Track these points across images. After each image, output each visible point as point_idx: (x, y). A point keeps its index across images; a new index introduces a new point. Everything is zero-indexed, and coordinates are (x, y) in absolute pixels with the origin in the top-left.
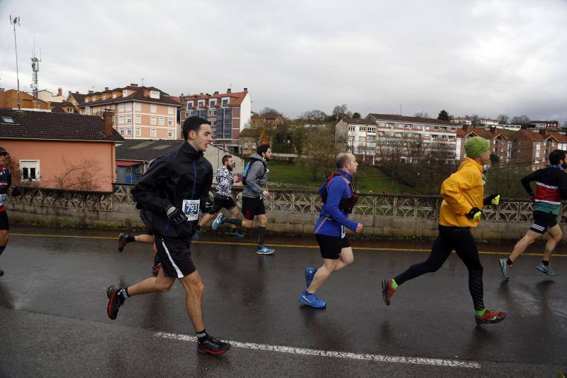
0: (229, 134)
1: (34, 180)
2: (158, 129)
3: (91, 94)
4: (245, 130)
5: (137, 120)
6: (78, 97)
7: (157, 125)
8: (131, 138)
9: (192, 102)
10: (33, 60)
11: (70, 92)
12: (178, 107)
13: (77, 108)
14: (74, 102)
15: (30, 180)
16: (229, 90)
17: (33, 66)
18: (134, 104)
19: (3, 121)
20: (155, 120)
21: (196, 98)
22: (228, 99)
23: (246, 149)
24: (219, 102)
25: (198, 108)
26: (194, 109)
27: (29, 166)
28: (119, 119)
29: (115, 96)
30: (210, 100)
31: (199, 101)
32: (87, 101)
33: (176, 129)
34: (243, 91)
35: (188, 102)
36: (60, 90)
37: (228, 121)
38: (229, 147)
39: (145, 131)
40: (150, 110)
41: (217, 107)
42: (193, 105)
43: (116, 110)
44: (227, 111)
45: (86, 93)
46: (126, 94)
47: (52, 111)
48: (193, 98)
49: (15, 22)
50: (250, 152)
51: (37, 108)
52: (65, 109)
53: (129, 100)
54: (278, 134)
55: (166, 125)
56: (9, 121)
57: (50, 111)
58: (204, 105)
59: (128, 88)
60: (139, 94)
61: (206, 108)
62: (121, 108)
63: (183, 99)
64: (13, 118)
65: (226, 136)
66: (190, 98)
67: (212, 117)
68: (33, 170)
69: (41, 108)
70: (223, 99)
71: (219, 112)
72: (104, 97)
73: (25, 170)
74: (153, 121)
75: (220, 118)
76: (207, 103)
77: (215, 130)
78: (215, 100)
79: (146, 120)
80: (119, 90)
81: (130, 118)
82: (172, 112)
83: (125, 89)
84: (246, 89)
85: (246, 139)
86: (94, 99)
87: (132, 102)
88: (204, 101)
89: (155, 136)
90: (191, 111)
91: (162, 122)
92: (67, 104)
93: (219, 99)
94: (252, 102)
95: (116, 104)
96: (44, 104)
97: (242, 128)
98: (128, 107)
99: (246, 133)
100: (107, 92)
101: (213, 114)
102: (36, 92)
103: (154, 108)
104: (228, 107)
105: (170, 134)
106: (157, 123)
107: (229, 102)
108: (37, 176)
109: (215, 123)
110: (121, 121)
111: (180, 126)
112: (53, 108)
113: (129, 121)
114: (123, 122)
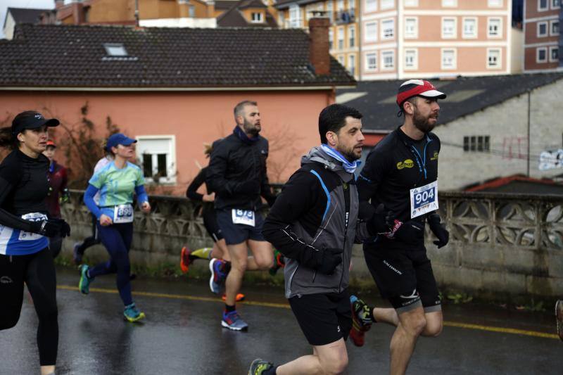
1: (163, 180)
2: (459, 49)
5: (408, 30)
7: (460, 38)
8: (392, 77)
13: (272, 10)
15: (156, 180)
19: (106, 53)
20: (454, 25)
27: (154, 150)
28: (366, 29)
33: (508, 44)
39: (431, 58)
40: (440, 1)
43: (359, 9)
47: (219, 22)
51: (187, 16)
55: (482, 37)
56: (117, 51)
57: (211, 23)
64: (126, 46)
68: (162, 158)
69: (197, 16)
73: (148, 158)
74: (449, 30)
79: (430, 29)
81: (392, 26)
89: (454, 65)
91: (471, 30)
92: (250, 3)
96: (201, 7)
105: (493, 62)
106: (459, 33)
108: (171, 170)
110: (369, 35)
111: (522, 35)
112: (221, 13)
113: (389, 33)
114: (374, 38)
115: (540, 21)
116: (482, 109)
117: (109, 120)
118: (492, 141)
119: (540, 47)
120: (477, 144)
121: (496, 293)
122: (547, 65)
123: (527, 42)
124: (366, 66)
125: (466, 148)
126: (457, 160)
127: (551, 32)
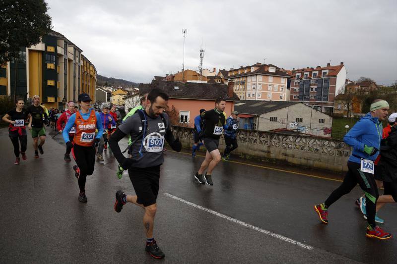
0: (326, 98)
1: (186, 123)
2: (273, 93)
3: (232, 71)
4: (340, 95)
5: (259, 87)
6: (224, 72)
7: (273, 91)
8: (254, 99)
9: (300, 74)
10: (201, 51)
11: (220, 70)
12: (288, 78)
13: (223, 80)
14: (222, 76)
15: (184, 123)
16: (329, 64)
17: (201, 55)
18: (258, 76)
19: (174, 88)
20: (271, 87)
21: (303, 71)
22: (327, 71)
23: (338, 110)
24: (320, 73)
25: (304, 79)
26: (301, 79)
27: (184, 114)
28: (248, 86)
29: (246, 71)
30: (313, 72)
31: (305, 73)
32: (229, 75)
33: (286, 93)
34: (340, 65)
35: (297, 74)
36: (215, 69)
37: (326, 88)
38: (326, 108)
39: (265, 95)
40: (268, 80)
41: (318, 77)
42: (300, 77)
43: (246, 81)
44: (326, 80)
45: (229, 70)
46: (253, 70)
47: (208, 82)
48: (301, 71)
49: (185, 32)
50: (342, 112)
51: (200, 80)
52: (216, 81)
53: (255, 74)
54: (369, 98)
55: (279, 91)
56: (177, 88)
57: (206, 82)
58: (308, 76)
59: (254, 66)
60: (262, 70)
61: (309, 78)
62: (249, 79)
63: (294, 72)
64: (179, 87)
65: (324, 100)
66: (299, 71)
67: (314, 85)
68: (186, 117)
69: (202, 80)
70: (323, 71)
71: (319, 81)
72: (239, 72)
73: (182, 116)
74: (270, 88)
75: (320, 85)
76: (311, 74)
77: (315, 94)
78: (317, 72)
79: (265, 87)
80: (249, 67)
81: (255, 86)
82: (284, 82)
83: (253, 66)
84: (342, 63)
85: (340, 102)
86: (233, 74)
87: (257, 75)
88: (308, 73)
89: (271, 98)
90: (299, 80)
91: (276, 89)
92: (217, 77)
93: (320, 72)
94: (347, 73)
95: (247, 77)
96: (203, 78)
97: (336, 94)
98: (254, 79)
99: (340, 97)
100: (242, 69)
101: (314, 83)
102: (201, 70)
103: (271, 79)
104: (326, 78)
105: (281, 97)
106: (273, 90)
107: (327, 74)
108: (188, 121)
109: (316, 89)
110: (248, 88)
111: (290, 91)
112: (209, 80)
113: (254, 88)
114: (250, 89)
115: (295, 88)
116: (276, 110)
117: (173, 106)
118: (278, 119)
119: (294, 95)
120: (273, 119)
121: (257, 156)
122: (296, 100)
123: (291, 93)
124: (247, 96)
125: (271, 120)
126: (268, 123)
127: (297, 91)
